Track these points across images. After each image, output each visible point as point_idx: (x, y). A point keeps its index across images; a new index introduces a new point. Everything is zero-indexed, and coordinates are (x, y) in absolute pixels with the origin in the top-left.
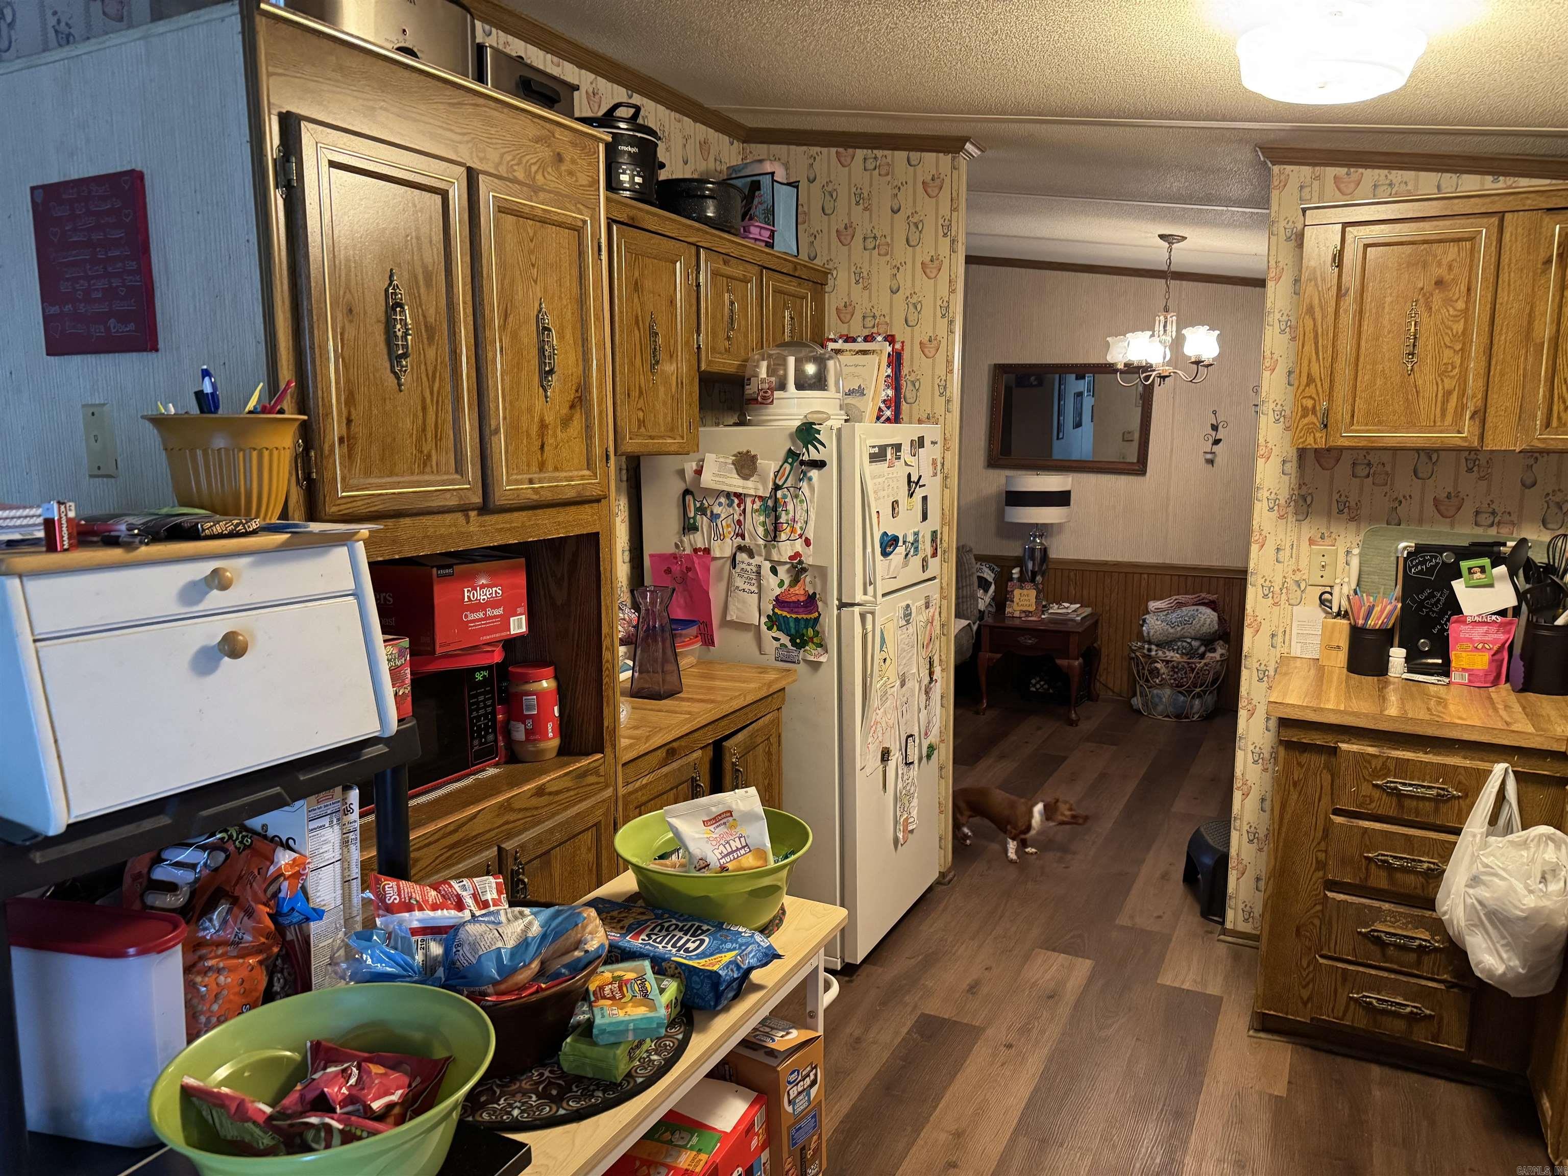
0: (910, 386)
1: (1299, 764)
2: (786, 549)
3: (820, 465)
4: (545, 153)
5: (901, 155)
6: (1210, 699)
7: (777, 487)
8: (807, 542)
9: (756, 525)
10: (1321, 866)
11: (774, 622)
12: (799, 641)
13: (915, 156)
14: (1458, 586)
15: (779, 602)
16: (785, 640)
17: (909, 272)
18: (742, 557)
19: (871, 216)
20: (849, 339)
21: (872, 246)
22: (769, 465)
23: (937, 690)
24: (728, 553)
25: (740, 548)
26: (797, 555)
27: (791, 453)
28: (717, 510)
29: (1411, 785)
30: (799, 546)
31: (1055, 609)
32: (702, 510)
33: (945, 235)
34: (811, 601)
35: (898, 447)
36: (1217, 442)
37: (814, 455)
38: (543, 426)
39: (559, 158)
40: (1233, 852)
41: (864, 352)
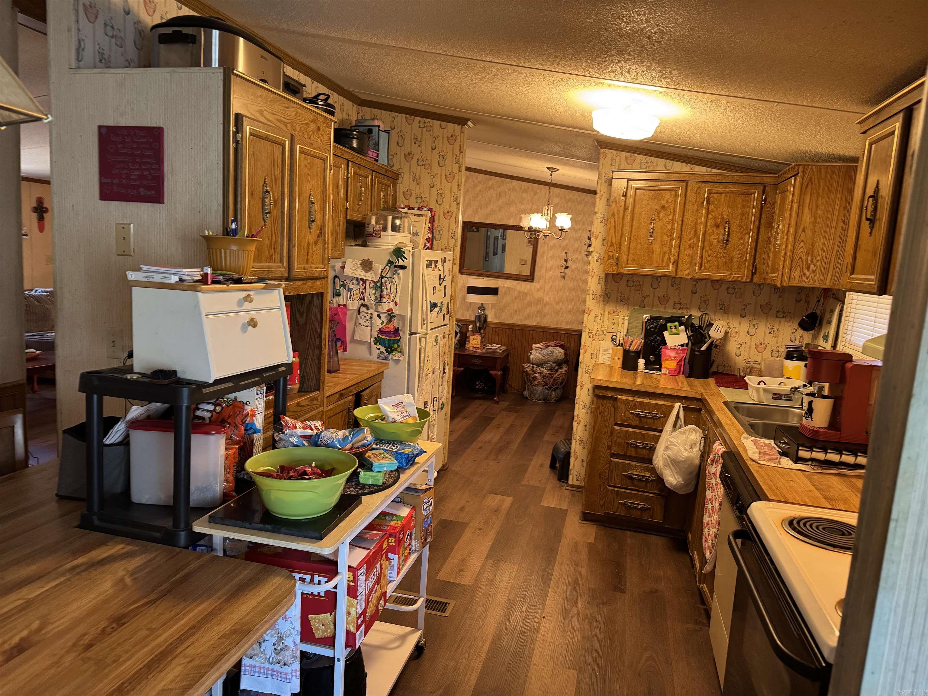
0: (438, 233)
1: (602, 405)
2: (386, 306)
3: (403, 268)
4: (314, 127)
5: (437, 123)
6: (559, 392)
7: (382, 277)
8: (396, 304)
9: (371, 295)
10: (609, 447)
11: (378, 341)
12: (390, 350)
13: (443, 124)
14: (666, 334)
15: (381, 331)
16: (383, 349)
17: (439, 179)
18: (363, 309)
19: (421, 149)
20: (410, 208)
21: (421, 164)
22: (379, 266)
23: (446, 377)
24: (356, 307)
25: (362, 305)
26: (391, 309)
27: (390, 262)
28: (351, 286)
29: (644, 412)
30: (392, 305)
31: (489, 346)
32: (343, 286)
33: (457, 163)
34: (396, 331)
35: (436, 262)
36: (567, 268)
37: (401, 263)
38: (309, 245)
39: (319, 129)
40: (573, 449)
41: (419, 215)
